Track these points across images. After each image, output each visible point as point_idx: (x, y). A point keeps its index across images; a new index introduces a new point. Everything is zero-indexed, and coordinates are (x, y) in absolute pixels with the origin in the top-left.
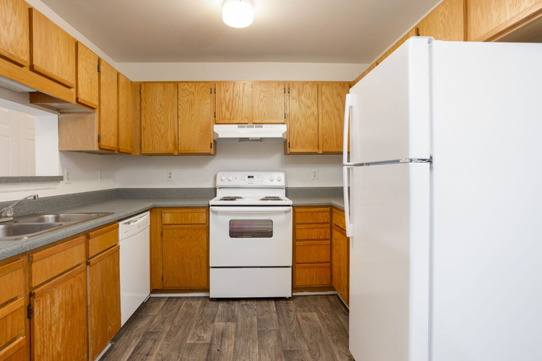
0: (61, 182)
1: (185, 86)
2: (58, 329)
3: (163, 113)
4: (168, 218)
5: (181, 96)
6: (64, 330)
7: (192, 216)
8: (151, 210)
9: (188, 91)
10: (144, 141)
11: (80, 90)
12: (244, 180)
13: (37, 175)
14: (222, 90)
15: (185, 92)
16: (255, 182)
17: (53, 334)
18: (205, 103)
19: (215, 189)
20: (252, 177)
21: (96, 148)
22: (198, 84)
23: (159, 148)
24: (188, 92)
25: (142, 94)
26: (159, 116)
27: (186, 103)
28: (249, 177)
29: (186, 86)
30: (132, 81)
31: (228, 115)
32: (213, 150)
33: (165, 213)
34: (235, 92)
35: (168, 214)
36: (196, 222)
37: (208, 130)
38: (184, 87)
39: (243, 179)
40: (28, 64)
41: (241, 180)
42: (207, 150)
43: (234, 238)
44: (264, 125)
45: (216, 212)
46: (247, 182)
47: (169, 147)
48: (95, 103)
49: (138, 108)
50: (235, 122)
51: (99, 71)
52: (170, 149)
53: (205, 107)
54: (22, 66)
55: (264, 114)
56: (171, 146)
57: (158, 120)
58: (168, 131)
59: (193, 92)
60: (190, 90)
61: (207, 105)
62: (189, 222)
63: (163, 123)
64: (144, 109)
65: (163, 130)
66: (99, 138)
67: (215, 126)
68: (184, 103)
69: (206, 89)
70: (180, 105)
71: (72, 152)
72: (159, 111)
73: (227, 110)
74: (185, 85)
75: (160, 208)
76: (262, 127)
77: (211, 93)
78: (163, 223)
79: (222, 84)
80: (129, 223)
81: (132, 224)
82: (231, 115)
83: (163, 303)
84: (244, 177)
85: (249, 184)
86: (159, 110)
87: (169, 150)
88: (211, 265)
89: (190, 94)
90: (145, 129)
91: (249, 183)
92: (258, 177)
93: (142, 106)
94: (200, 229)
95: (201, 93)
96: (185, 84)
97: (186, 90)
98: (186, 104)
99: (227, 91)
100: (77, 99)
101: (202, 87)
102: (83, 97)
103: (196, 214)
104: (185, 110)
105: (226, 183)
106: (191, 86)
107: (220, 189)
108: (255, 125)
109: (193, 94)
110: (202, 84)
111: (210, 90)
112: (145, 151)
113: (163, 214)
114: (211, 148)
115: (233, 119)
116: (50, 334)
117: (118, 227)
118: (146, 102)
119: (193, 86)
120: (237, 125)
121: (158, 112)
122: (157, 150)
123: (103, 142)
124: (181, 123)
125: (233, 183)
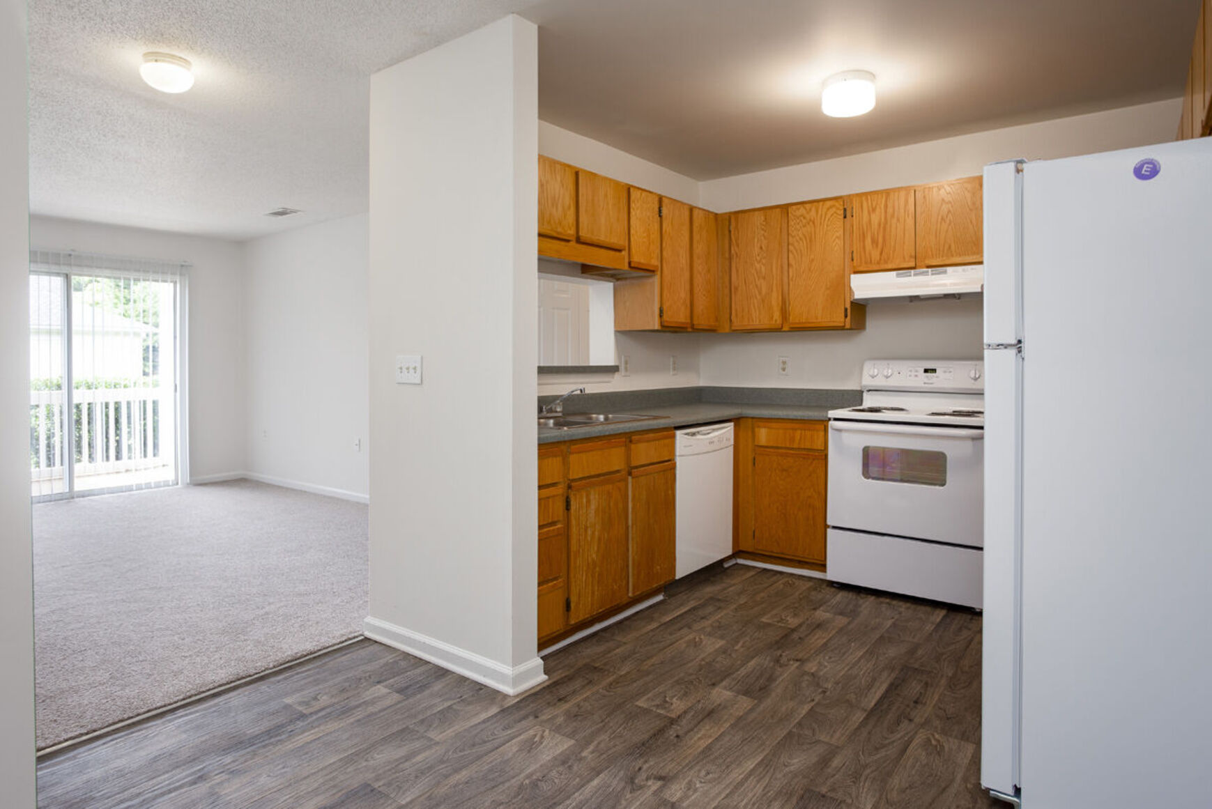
0: (616, 373)
1: (800, 211)
3: (764, 261)
4: (763, 435)
5: (793, 229)
7: (801, 434)
8: (737, 420)
9: (804, 218)
10: (736, 310)
11: (633, 251)
12: (916, 376)
13: (592, 364)
14: (866, 212)
15: (801, 221)
16: (939, 380)
18: (834, 237)
19: (861, 392)
20: (934, 371)
21: (657, 327)
22: (821, 203)
23: (758, 318)
24: (804, 221)
25: (732, 233)
26: (758, 266)
27: (801, 239)
28: (926, 371)
29: (802, 211)
30: (716, 214)
31: (875, 255)
32: (849, 321)
33: (759, 427)
34: (890, 210)
35: (764, 429)
36: (808, 445)
37: (842, 285)
38: (798, 213)
39: (913, 374)
40: (574, 239)
41: (910, 376)
42: (839, 319)
43: (870, 480)
44: (949, 269)
45: (839, 430)
46: (921, 380)
47: (774, 319)
48: (655, 262)
49: (727, 255)
50: (890, 266)
51: (660, 216)
52: (776, 321)
53: (834, 244)
54: (568, 241)
55: (950, 247)
56: (777, 315)
57: (757, 273)
58: (772, 290)
59: (812, 219)
60: (808, 216)
61: (837, 240)
62: (796, 446)
63: (764, 278)
64: (735, 256)
65: (764, 291)
66: (661, 311)
67: (853, 276)
68: (797, 241)
69: (835, 212)
70: (793, 245)
72: (758, 258)
73: (875, 245)
74: (799, 209)
75: (753, 418)
76: (945, 272)
77: (845, 217)
78: (756, 443)
79: (864, 198)
80: (694, 434)
81: (699, 437)
82: (881, 254)
84: (917, 371)
85: (926, 385)
86: (758, 255)
87: (774, 322)
88: (829, 522)
89: (809, 224)
90: (736, 289)
91: (925, 383)
92: (945, 372)
93: (733, 251)
94: (814, 459)
95: (827, 219)
96: (799, 206)
97: (802, 218)
98: (801, 242)
99: (874, 210)
100: (630, 263)
101: (828, 209)
102: (638, 258)
103: (808, 433)
104: (799, 251)
105: (879, 382)
106: (810, 210)
107: (870, 392)
108: (930, 270)
109: (814, 223)
110: (828, 204)
111: (842, 212)
112: (737, 324)
113: (756, 430)
114: (846, 316)
115: (886, 262)
117: (674, 437)
118: (738, 246)
119: (813, 209)
120: (894, 273)
121: (756, 259)
122: (756, 324)
123: (665, 317)
124: (793, 276)
125: (893, 382)
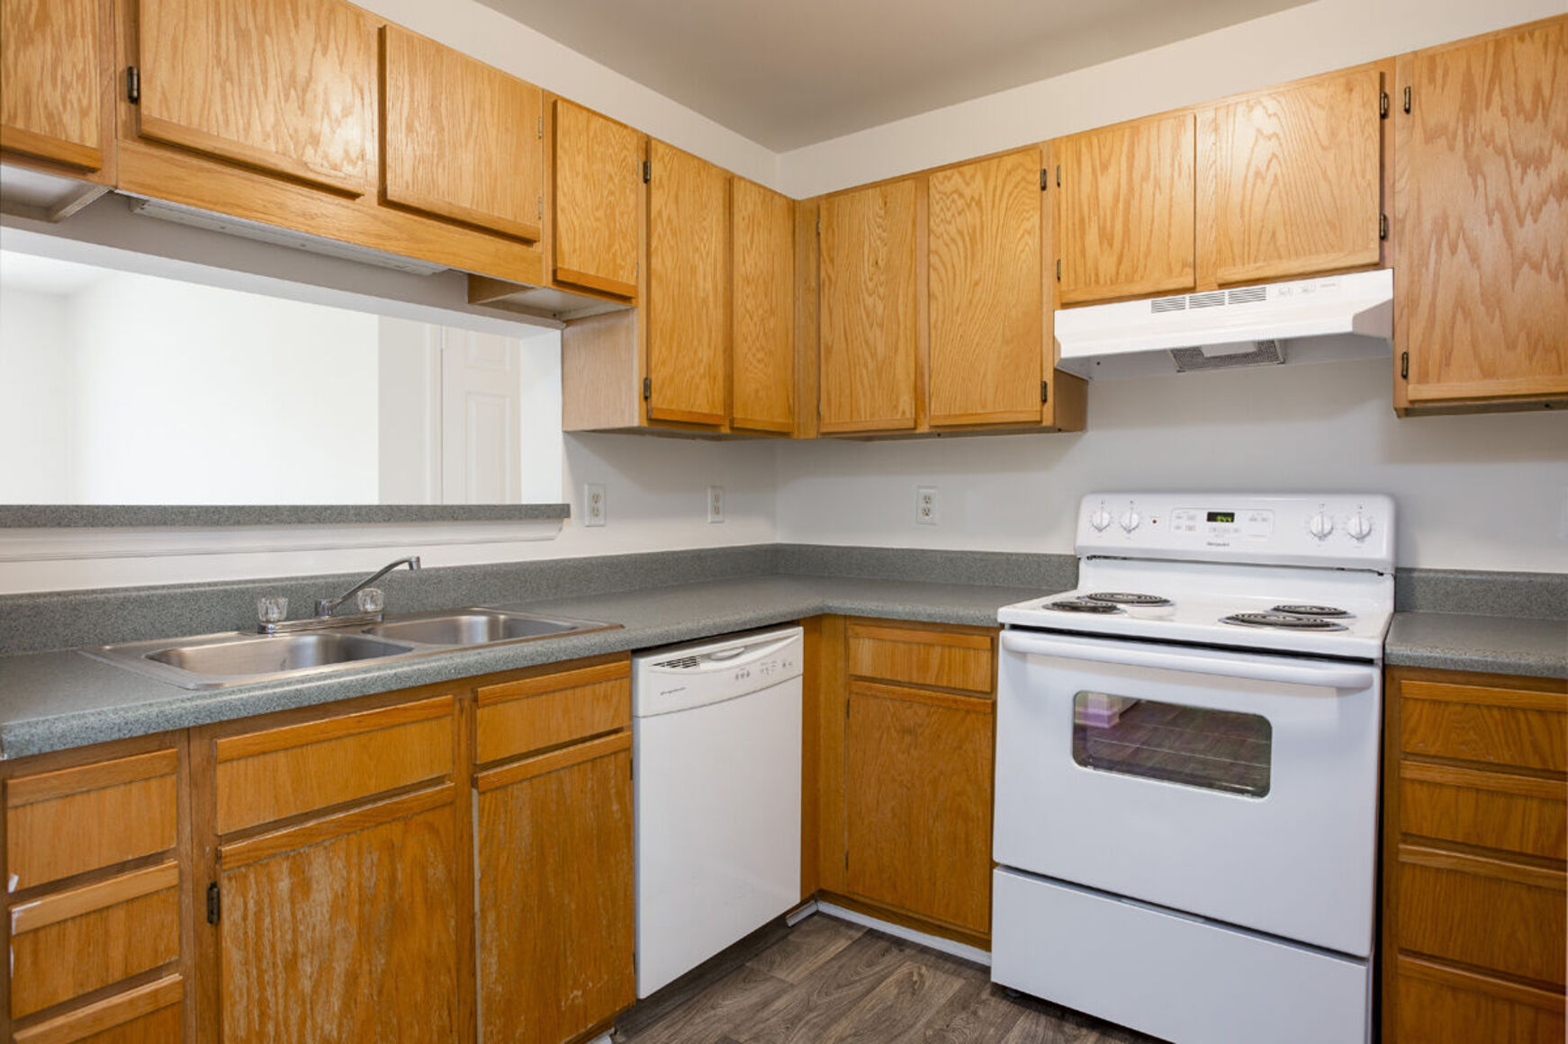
0: (566, 520)
1: (953, 181)
2: (325, 969)
3: (881, 290)
4: (866, 654)
5: (938, 221)
6: (352, 979)
7: (942, 655)
8: (813, 623)
9: (961, 195)
10: (829, 394)
11: (565, 245)
12: (1191, 528)
13: (524, 502)
14: (1086, 169)
15: (953, 201)
16: (1243, 537)
17: (306, 985)
18: (1021, 232)
19: (1075, 561)
20: (1229, 517)
21: (635, 419)
22: (995, 162)
23: (872, 412)
24: (960, 202)
25: (822, 236)
26: (869, 301)
27: (953, 240)
28: (1212, 517)
29: (956, 177)
30: (794, 201)
31: (1107, 264)
32: (1051, 410)
33: (857, 636)
34: (1139, 163)
35: (867, 641)
36: (957, 682)
37: (1037, 333)
38: (948, 187)
39: (1184, 522)
40: (372, 191)
41: (1178, 528)
42: (1028, 407)
44: (1271, 289)
45: (1022, 655)
46: (1202, 538)
47: (901, 409)
48: (626, 277)
49: (814, 284)
50: (1137, 289)
51: (646, 181)
52: (904, 413)
53: (1020, 248)
54: (352, 196)
55: (1274, 234)
56: (906, 402)
57: (868, 316)
58: (896, 350)
59: (977, 197)
60: (967, 192)
61: (1026, 236)
62: (931, 680)
63: (881, 326)
64: (827, 283)
65: (881, 350)
66: (647, 386)
67: (1061, 316)
68: (947, 245)
69: (1023, 178)
70: (937, 252)
71: (603, 435)
72: (870, 285)
73: (1105, 246)
74: (949, 179)
75: (846, 617)
76: (1261, 297)
77: (1044, 188)
78: (852, 671)
79: (1083, 143)
80: (692, 662)
81: (705, 666)
82: (1120, 262)
83: (842, 944)
84: (1192, 518)
85: (1214, 549)
86: (871, 280)
87: (899, 417)
88: (998, 856)
89: (969, 206)
90: (829, 350)
91: (1210, 544)
92: (1253, 519)
93: (823, 274)
94: (968, 712)
95: (1006, 195)
96: (948, 173)
97: (956, 196)
98: (953, 248)
99: (1105, 167)
100: (555, 272)
101: (1009, 173)
102: (576, 263)
103: (958, 654)
104: (949, 267)
105: (1113, 540)
106: (973, 177)
107: (1094, 560)
108: (1226, 292)
109: (979, 203)
110: (1008, 162)
111: (1038, 176)
112: (836, 420)
113: (852, 642)
114: (1044, 401)
115: (1130, 280)
116: (292, 982)
117: (630, 676)
118: (832, 261)
119: (979, 177)
120: (1148, 303)
121: (867, 288)
122: (866, 421)
123: (656, 399)
124: (937, 321)
125: (1146, 540)
